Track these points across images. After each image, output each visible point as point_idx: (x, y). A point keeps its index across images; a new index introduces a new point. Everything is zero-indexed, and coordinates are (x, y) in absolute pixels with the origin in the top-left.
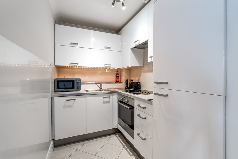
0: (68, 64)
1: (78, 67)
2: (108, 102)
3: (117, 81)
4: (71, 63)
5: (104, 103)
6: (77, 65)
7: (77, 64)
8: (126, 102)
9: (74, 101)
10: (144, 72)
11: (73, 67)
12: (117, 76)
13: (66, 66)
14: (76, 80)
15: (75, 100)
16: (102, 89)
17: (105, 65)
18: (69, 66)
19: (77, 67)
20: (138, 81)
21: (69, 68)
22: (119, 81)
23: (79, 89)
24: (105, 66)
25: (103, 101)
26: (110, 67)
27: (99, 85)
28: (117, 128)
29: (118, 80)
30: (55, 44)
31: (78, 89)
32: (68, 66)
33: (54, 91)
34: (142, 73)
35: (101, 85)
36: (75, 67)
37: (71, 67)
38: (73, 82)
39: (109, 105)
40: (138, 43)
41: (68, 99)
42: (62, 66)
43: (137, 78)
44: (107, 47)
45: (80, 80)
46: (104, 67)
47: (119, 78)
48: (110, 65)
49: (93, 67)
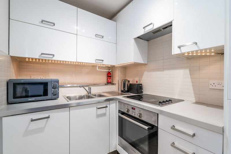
0: (36, 55)
1: (55, 61)
2: (104, 115)
3: (109, 82)
4: (42, 54)
5: (98, 116)
6: (52, 58)
7: (52, 56)
8: (138, 117)
9: (47, 121)
10: (149, 71)
11: (45, 60)
12: (108, 76)
13: (32, 59)
14: (51, 81)
15: (48, 117)
16: (90, 93)
17: (97, 60)
18: (39, 59)
19: (52, 60)
20: (138, 83)
21: (39, 63)
22: (111, 83)
23: (56, 96)
24: (96, 62)
25: (97, 114)
26: (102, 63)
27: (87, 88)
28: (116, 150)
29: (110, 80)
30: (9, 19)
31: (54, 97)
32: (36, 59)
33: (6, 101)
34: (146, 73)
35: (90, 89)
36: (49, 60)
37: (42, 60)
38: (45, 84)
39: (105, 119)
40: (149, 29)
41: (34, 119)
42: (25, 58)
43: (137, 79)
44: (99, 35)
45: (57, 81)
46: (94, 62)
47: (111, 78)
48: (103, 61)
49: (78, 62)
